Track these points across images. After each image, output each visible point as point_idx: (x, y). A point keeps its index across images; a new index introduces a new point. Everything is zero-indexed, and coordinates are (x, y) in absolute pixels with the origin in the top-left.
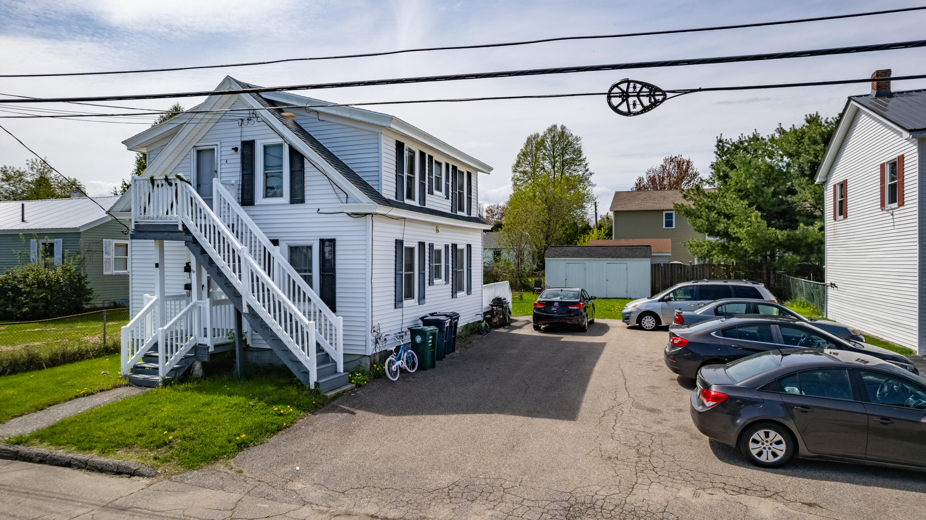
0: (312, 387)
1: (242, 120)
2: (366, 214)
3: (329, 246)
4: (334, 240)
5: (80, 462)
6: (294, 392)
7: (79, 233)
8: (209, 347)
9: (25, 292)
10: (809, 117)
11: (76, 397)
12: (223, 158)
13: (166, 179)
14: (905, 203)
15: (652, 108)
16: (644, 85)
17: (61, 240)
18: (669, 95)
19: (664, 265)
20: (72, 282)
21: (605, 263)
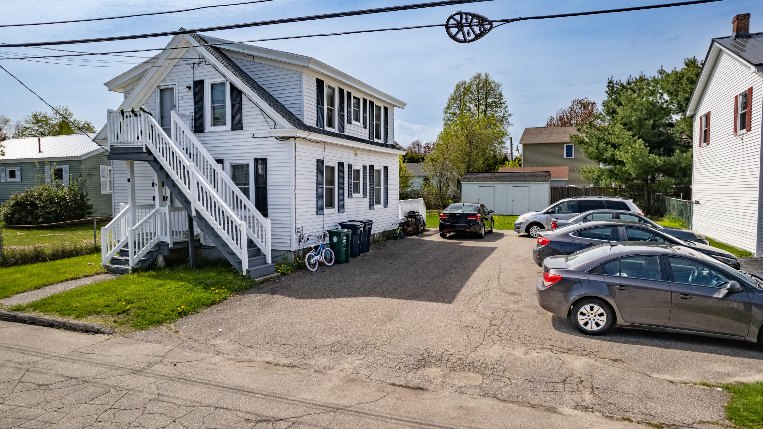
0: (245, 273)
1: (194, 64)
2: (290, 138)
3: (262, 164)
4: (266, 159)
5: (60, 323)
6: (230, 277)
7: (81, 161)
8: (168, 244)
9: (41, 207)
10: (687, 61)
11: (66, 280)
12: (180, 95)
13: (133, 111)
14: (752, 129)
15: (482, 36)
16: (474, 16)
17: (68, 166)
18: (495, 24)
19: (562, 188)
20: (76, 199)
21: (511, 186)
